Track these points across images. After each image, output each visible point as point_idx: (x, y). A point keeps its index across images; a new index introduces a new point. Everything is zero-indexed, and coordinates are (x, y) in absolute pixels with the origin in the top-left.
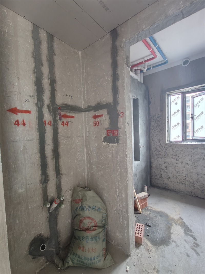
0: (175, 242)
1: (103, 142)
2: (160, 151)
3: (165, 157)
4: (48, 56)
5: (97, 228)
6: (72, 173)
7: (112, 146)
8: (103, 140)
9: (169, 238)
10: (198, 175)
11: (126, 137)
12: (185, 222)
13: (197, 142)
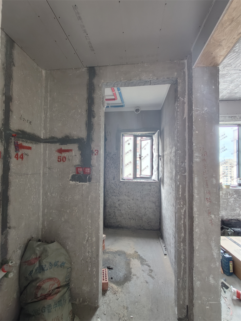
0: (135, 275)
1: (71, 182)
2: (114, 189)
3: (119, 194)
4: (5, 64)
5: (61, 289)
6: (23, 224)
7: (83, 185)
8: (70, 179)
9: (130, 273)
10: (145, 209)
11: (100, 176)
12: (140, 254)
13: (144, 180)
